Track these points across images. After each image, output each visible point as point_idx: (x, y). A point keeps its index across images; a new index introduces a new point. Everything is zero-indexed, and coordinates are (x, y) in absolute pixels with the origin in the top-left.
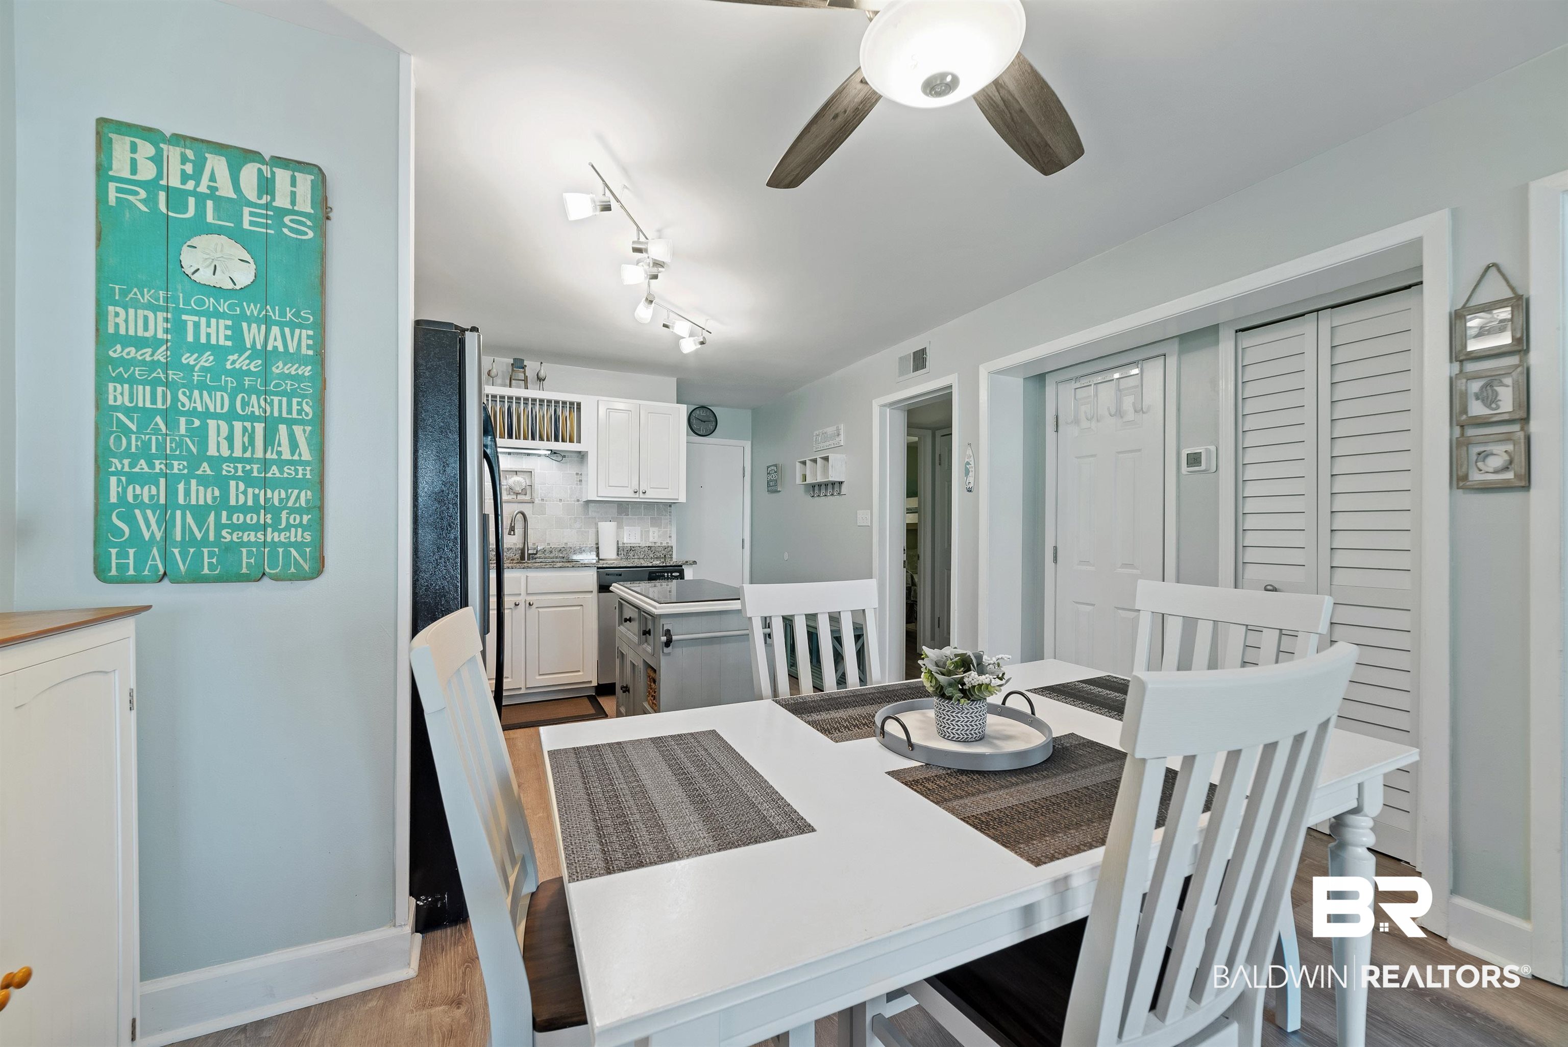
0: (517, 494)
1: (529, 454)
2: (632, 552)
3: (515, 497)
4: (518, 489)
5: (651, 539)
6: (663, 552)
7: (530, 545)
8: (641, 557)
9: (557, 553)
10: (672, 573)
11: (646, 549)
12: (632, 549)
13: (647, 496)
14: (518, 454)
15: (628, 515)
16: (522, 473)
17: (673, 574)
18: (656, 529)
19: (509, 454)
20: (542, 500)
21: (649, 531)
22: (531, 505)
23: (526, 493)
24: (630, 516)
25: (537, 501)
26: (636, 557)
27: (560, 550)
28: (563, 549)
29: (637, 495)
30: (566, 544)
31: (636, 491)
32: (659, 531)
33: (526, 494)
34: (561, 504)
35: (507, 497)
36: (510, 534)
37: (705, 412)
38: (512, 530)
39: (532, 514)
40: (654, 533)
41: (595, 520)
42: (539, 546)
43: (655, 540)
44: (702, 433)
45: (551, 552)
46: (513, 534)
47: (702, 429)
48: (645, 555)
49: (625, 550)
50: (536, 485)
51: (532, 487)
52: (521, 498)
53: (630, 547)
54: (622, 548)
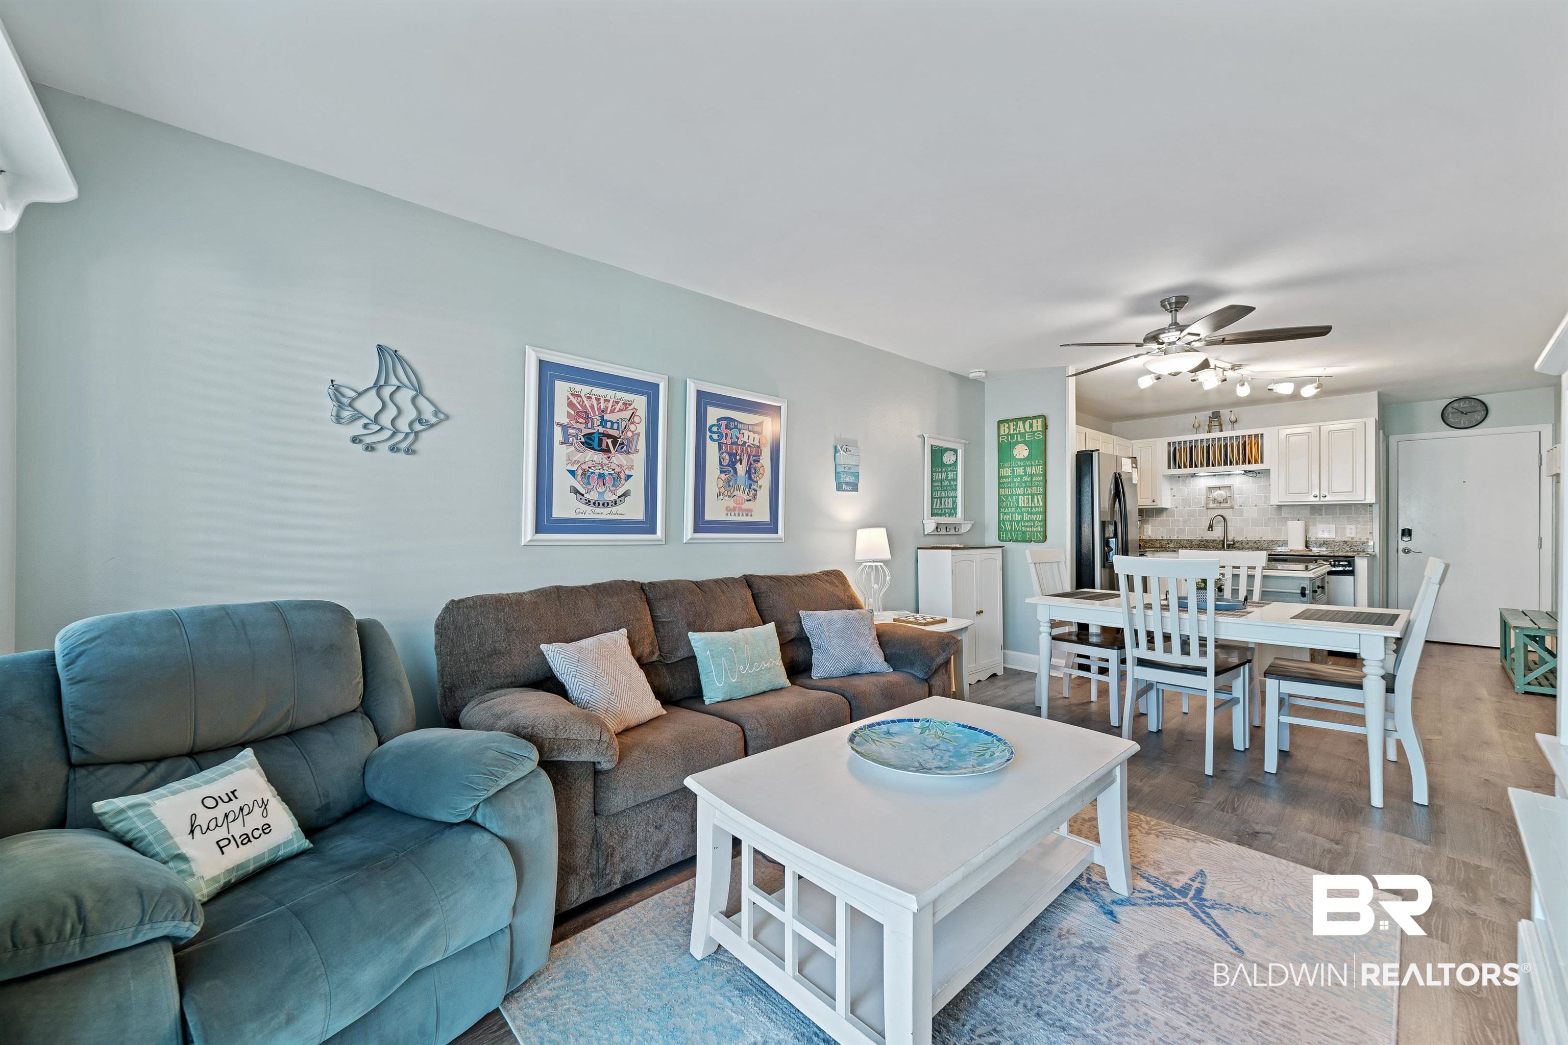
0: (1220, 503)
1: (1229, 475)
2: (1326, 545)
3: (1218, 504)
4: (1220, 499)
5: (1349, 535)
6: (1361, 546)
7: (1230, 538)
8: (1335, 550)
9: (1252, 544)
10: (1339, 561)
11: (1341, 543)
12: (1325, 543)
14: (1221, 475)
15: (1322, 515)
16: (1226, 488)
17: (1341, 563)
18: (1353, 527)
19: (1215, 475)
20: (1241, 506)
21: (1344, 528)
22: (1231, 510)
23: (1227, 501)
24: (1323, 516)
25: (1239, 509)
27: (1256, 542)
28: (1258, 542)
29: (1317, 499)
30: (1261, 538)
31: (1315, 496)
32: (1357, 528)
33: (1227, 503)
34: (1256, 508)
35: (1211, 505)
36: (1209, 530)
37: (1465, 403)
38: (1211, 527)
39: (1233, 516)
40: (1351, 529)
41: (1287, 519)
42: (1238, 539)
43: (1353, 536)
44: (1462, 425)
45: (1248, 543)
46: (1212, 530)
47: (1464, 421)
48: (1340, 548)
49: (1318, 543)
50: (1235, 496)
51: (1232, 497)
52: (1224, 505)
53: (1324, 541)
54: (1314, 542)
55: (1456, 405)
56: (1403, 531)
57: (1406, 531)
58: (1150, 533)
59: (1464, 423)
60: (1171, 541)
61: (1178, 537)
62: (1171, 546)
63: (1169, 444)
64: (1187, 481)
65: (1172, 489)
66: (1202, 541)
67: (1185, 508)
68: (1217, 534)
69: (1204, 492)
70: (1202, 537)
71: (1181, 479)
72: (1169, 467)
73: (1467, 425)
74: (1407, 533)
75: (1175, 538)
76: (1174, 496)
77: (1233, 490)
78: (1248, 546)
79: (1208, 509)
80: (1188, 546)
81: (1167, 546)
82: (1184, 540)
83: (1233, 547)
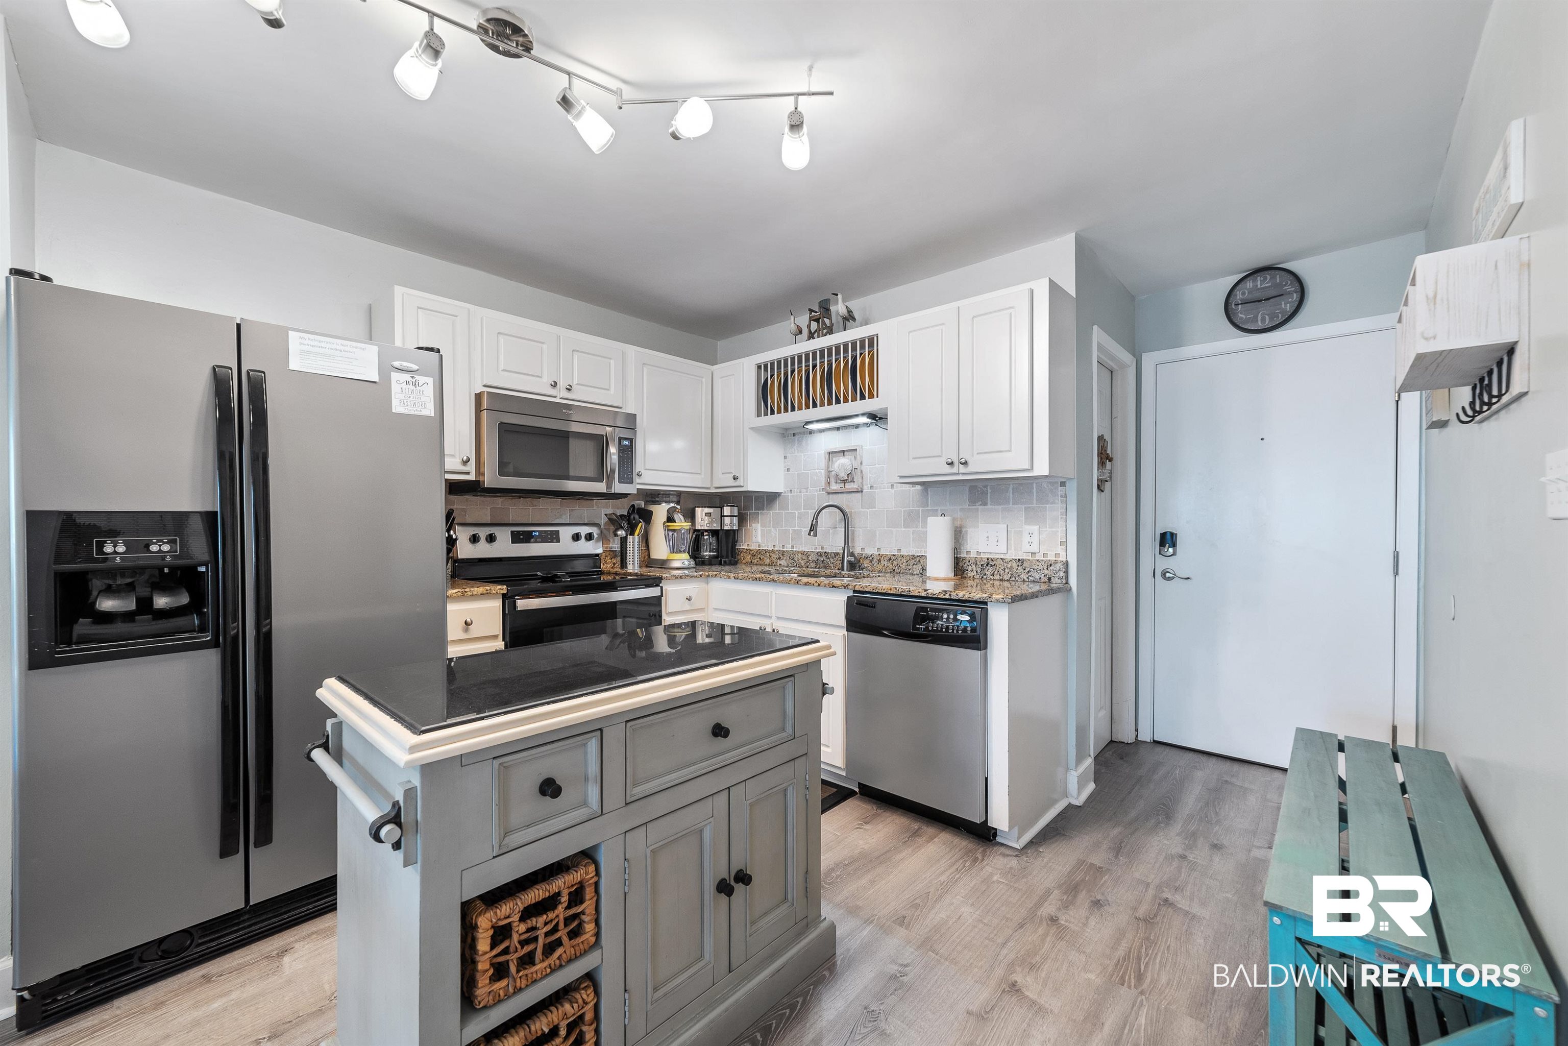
0: (844, 481)
1: (856, 426)
2: (990, 569)
3: (842, 485)
4: (844, 476)
5: (1026, 547)
6: (1046, 572)
7: (856, 550)
8: (1006, 577)
9: (886, 563)
11: (1015, 565)
12: (989, 563)
13: (970, 469)
14: (846, 427)
16: (850, 453)
18: (1035, 528)
19: (838, 429)
20: (872, 487)
21: (1021, 532)
22: (859, 495)
23: (853, 479)
24: (989, 506)
25: (866, 489)
26: (997, 577)
27: (890, 559)
28: (893, 558)
29: (955, 470)
30: (899, 550)
31: (950, 461)
32: (1040, 533)
33: (853, 482)
34: (893, 491)
35: (835, 487)
36: (809, 534)
37: (1265, 279)
38: (813, 529)
39: (862, 508)
40: (1030, 535)
41: (934, 513)
42: (869, 551)
43: (1034, 548)
44: (1260, 325)
45: (879, 561)
46: (815, 535)
47: (1263, 317)
48: (1012, 575)
49: (978, 563)
50: (864, 468)
51: (859, 470)
52: (849, 486)
53: (988, 559)
54: (974, 561)
55: (1249, 284)
56: (1163, 536)
57: (1168, 536)
58: (759, 540)
59: (1263, 320)
60: (783, 553)
61: (793, 546)
62: (783, 562)
63: (759, 367)
64: (804, 443)
65: (785, 457)
66: (821, 556)
67: (801, 492)
68: (834, 543)
69: (823, 464)
70: (822, 548)
71: (796, 437)
72: (759, 415)
73: (1268, 323)
74: (1167, 540)
75: (788, 548)
76: (788, 470)
77: (861, 457)
78: (880, 567)
79: (829, 493)
80: (803, 564)
81: (778, 563)
82: (799, 552)
83: (859, 567)
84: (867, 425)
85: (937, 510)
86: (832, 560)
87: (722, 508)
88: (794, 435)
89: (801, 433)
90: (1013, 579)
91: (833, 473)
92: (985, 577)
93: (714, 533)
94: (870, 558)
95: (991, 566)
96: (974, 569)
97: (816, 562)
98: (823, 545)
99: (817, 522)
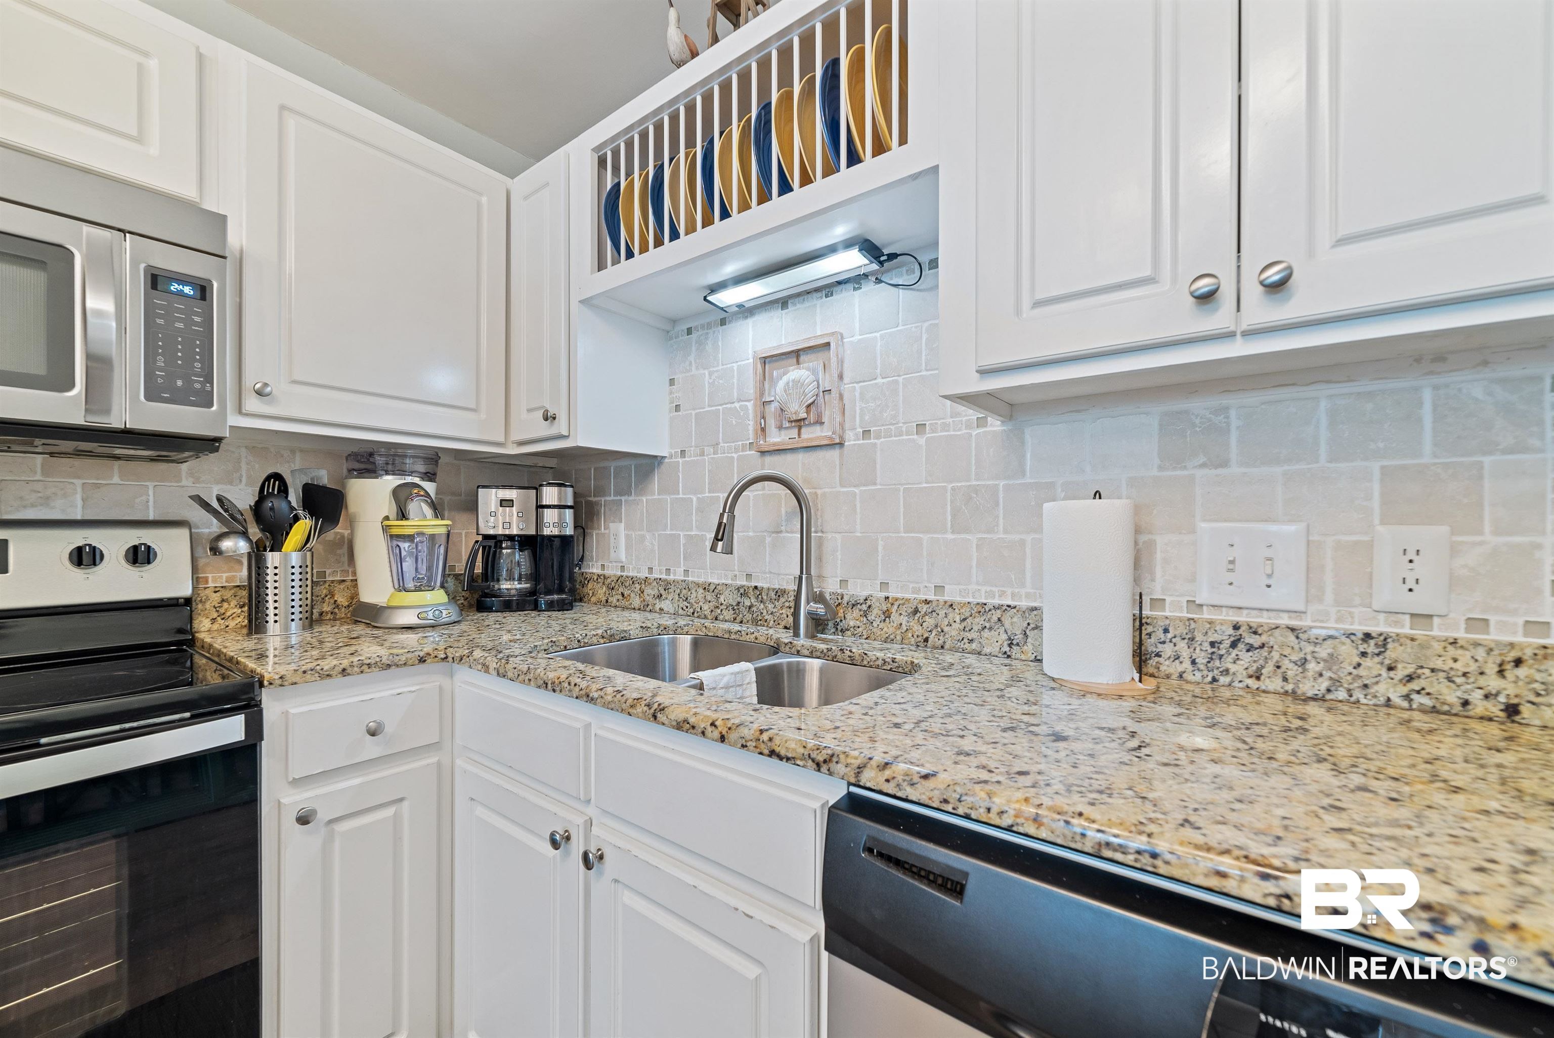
0: (799, 423)
2: (1246, 657)
3: (794, 433)
4: (798, 408)
5: (1393, 598)
6: (1493, 682)
7: (828, 588)
8: (1308, 688)
12: (1239, 638)
13: (1303, 307)
15: (1225, 464)
16: (813, 355)
18: (1430, 535)
19: (783, 302)
20: (866, 433)
21: (1367, 547)
22: (834, 454)
23: (820, 415)
24: (1235, 470)
25: (851, 440)
26: (1275, 684)
27: (916, 611)
28: (924, 608)
29: (1227, 321)
30: (939, 589)
31: (1204, 284)
32: (1454, 550)
33: (819, 422)
34: (922, 441)
35: (776, 438)
36: (713, 548)
38: (723, 537)
39: (842, 486)
40: (1408, 556)
42: (858, 590)
43: (1425, 601)
45: (887, 615)
46: (729, 551)
48: (1336, 682)
49: (1199, 637)
50: (846, 387)
51: (835, 394)
52: (811, 434)
53: (1236, 627)
54: (1182, 630)
58: (624, 555)
60: (667, 585)
61: (683, 572)
62: (666, 605)
63: (600, 155)
64: (709, 347)
65: (672, 382)
66: (744, 594)
67: (702, 454)
68: (774, 566)
69: (750, 383)
70: (749, 576)
71: (694, 336)
72: (601, 263)
75: (678, 575)
76: (677, 408)
77: (841, 362)
78: (888, 628)
79: (763, 453)
80: (707, 613)
81: (657, 607)
82: (698, 585)
83: (836, 625)
84: (857, 280)
85: (1052, 485)
86: (770, 606)
87: (537, 489)
88: (689, 331)
89: (703, 327)
90: (1342, 695)
91: (773, 406)
92: (1224, 680)
93: (526, 542)
94: (864, 606)
95: (1250, 648)
96: (1185, 653)
97: (735, 608)
98: (749, 571)
99: (732, 517)
